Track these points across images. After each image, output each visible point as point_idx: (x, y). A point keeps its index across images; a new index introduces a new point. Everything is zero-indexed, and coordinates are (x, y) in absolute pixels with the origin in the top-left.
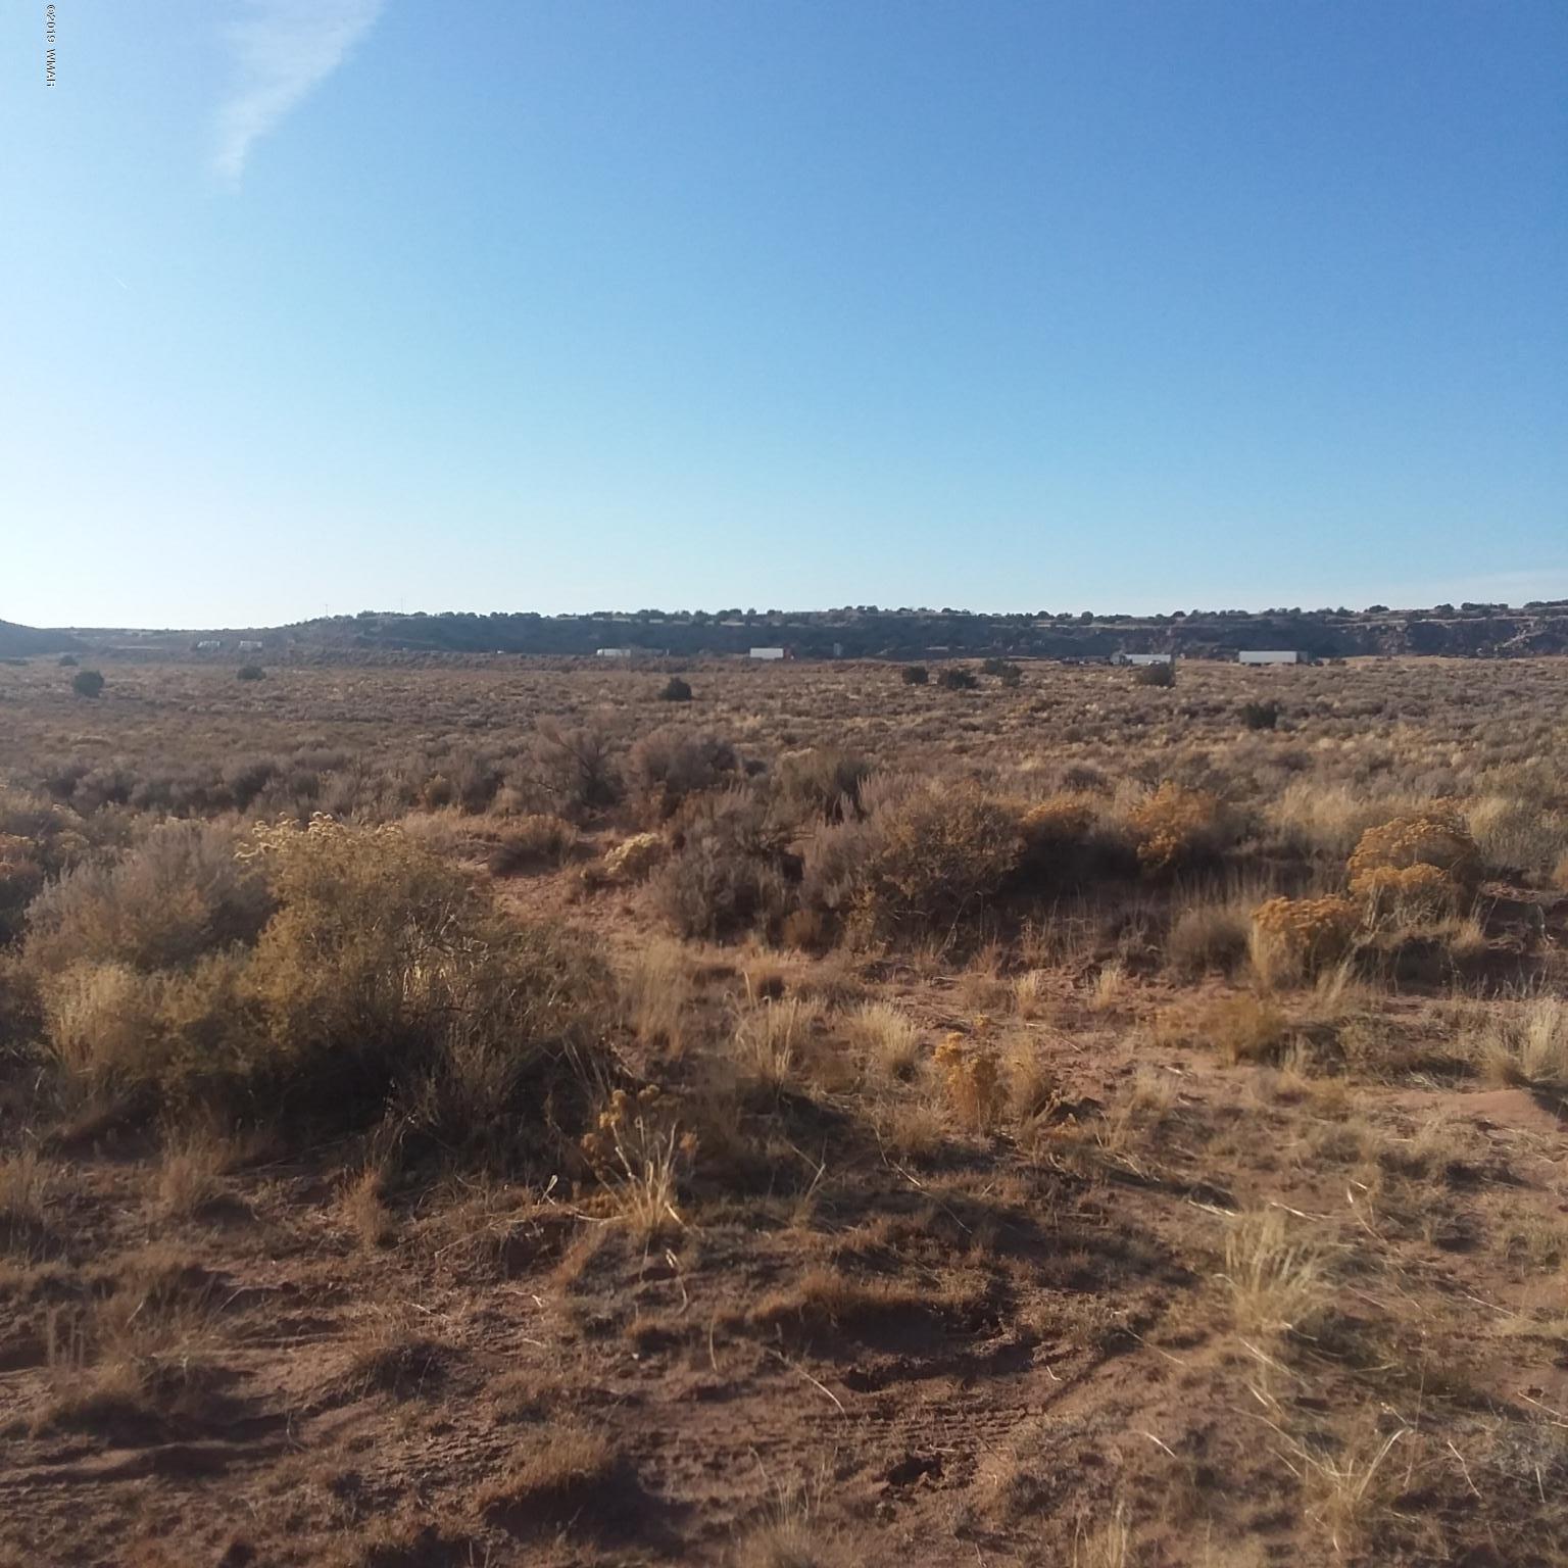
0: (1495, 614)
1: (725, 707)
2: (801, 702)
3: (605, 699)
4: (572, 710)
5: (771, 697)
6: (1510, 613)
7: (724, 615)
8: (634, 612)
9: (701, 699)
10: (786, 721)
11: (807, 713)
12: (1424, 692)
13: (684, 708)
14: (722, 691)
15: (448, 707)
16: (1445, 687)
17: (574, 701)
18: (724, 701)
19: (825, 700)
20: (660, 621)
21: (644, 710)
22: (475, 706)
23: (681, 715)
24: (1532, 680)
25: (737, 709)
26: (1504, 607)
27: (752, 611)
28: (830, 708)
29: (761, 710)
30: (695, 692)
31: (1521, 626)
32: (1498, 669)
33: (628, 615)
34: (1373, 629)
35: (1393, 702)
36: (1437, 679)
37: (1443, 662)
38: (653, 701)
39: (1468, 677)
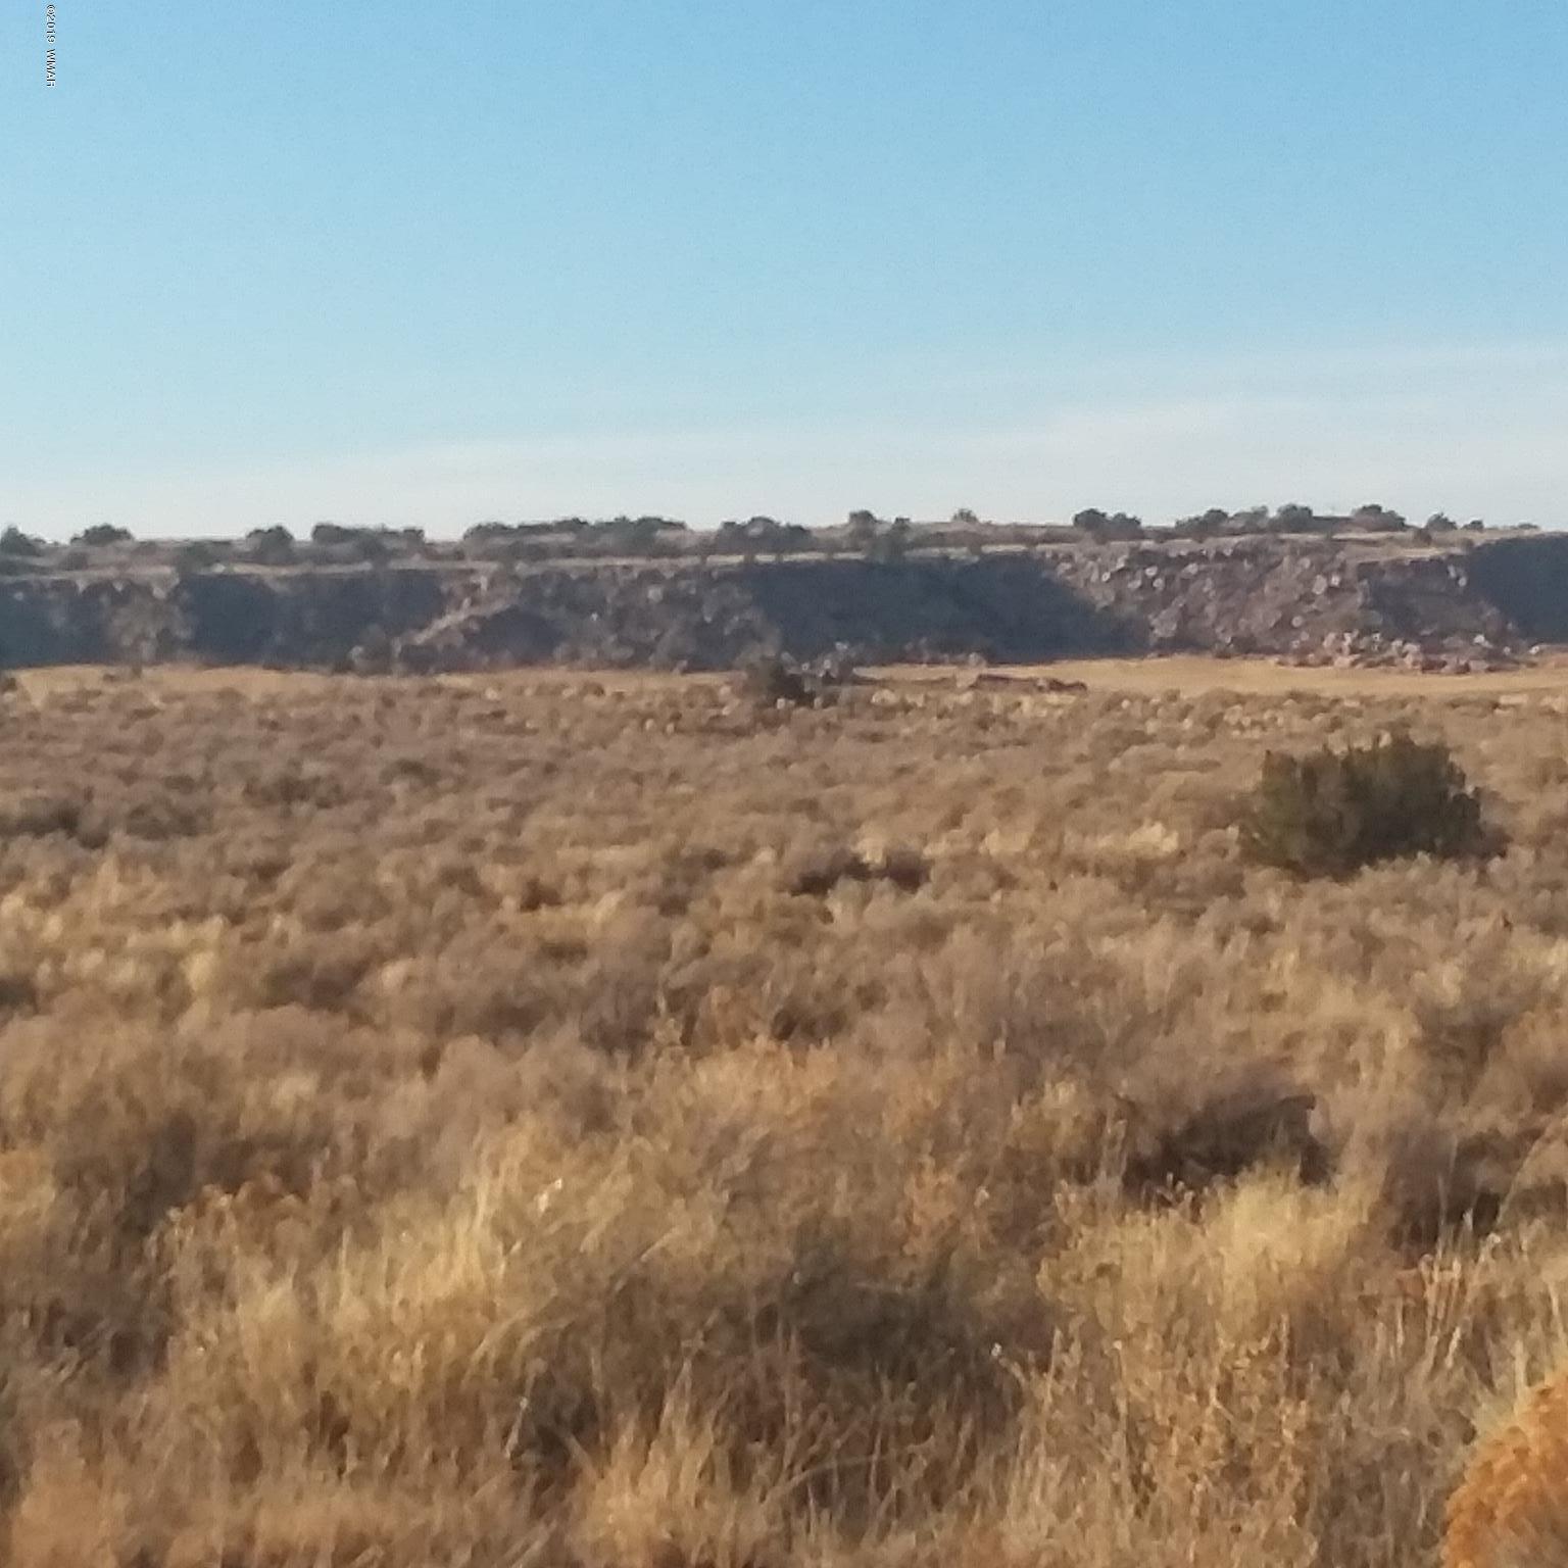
0: (394, 554)
6: (430, 551)
12: (194, 768)
16: (249, 754)
24: (469, 734)
26: (414, 535)
31: (456, 586)
32: (388, 702)
34: (96, 589)
35: (108, 797)
36: (235, 732)
37: (258, 683)
39: (311, 725)
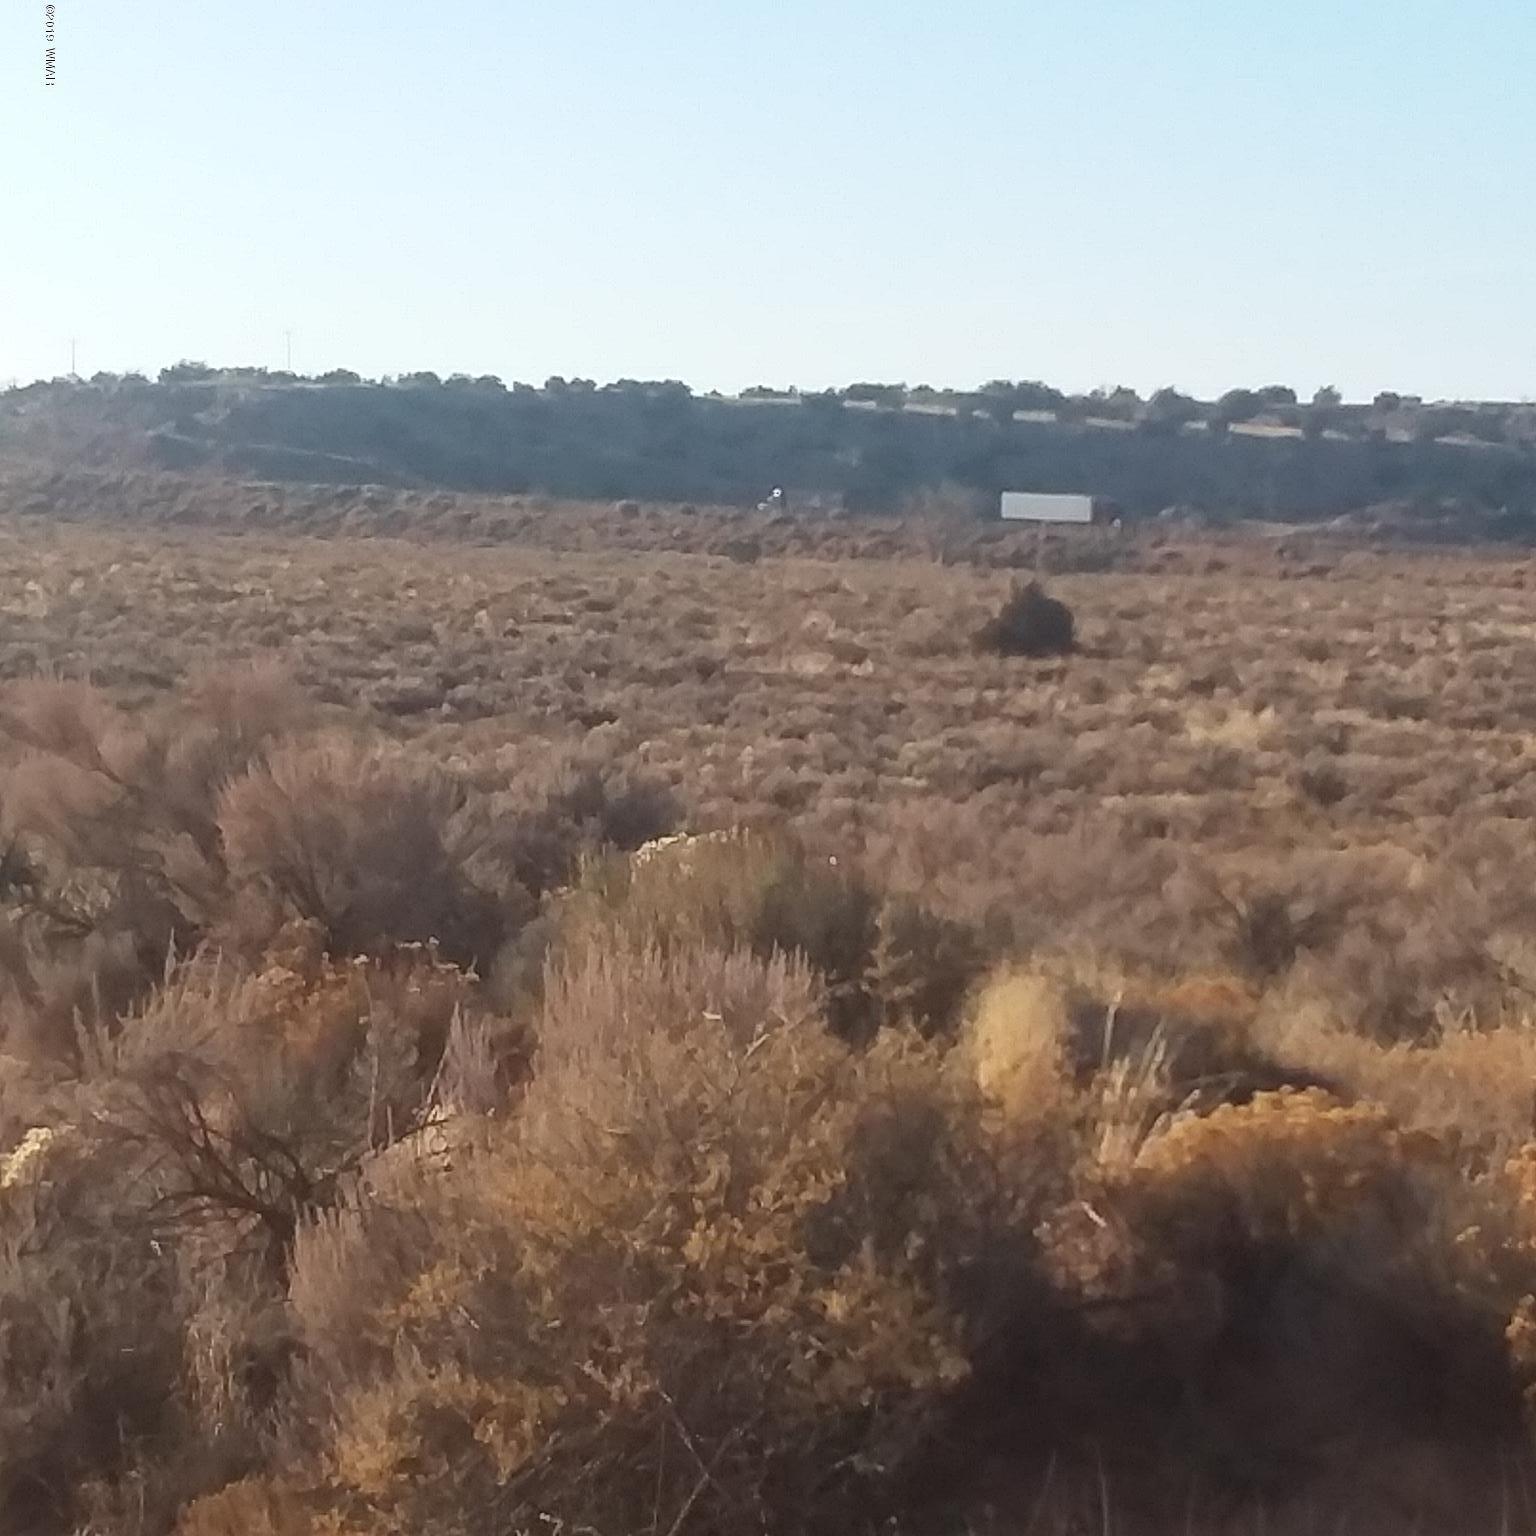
1: (1169, 680)
2: (1408, 675)
3: (813, 641)
4: (706, 670)
5: (1319, 653)
7: (1242, 404)
8: (971, 387)
9: (1102, 652)
10: (1346, 729)
11: (1416, 709)
13: (1044, 677)
14: (1174, 631)
15: (343, 650)
17: (722, 643)
18: (1171, 660)
19: (1483, 671)
20: (1045, 416)
21: (923, 678)
22: (426, 648)
23: (1029, 699)
25: (1203, 687)
27: (1328, 396)
28: (1492, 694)
29: (1281, 690)
30: (1088, 629)
33: (949, 396)
38: (954, 651)
